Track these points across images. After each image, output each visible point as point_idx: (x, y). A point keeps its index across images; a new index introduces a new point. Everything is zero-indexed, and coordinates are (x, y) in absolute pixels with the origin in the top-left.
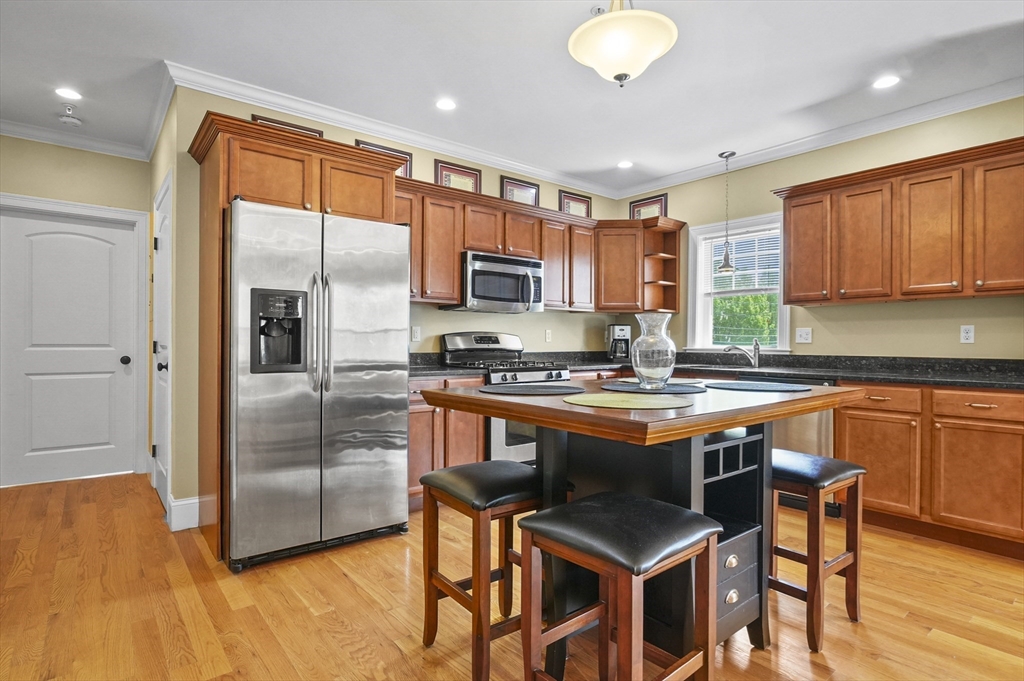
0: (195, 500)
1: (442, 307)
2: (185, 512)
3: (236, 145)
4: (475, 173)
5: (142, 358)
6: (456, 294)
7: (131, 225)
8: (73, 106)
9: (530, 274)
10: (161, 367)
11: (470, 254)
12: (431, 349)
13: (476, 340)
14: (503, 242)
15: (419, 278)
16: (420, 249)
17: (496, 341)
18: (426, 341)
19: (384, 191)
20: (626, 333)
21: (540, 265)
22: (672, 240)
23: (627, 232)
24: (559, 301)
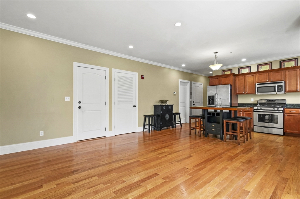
4: (270, 64)
6: (254, 92)
9: (277, 85)
11: (256, 84)
12: (256, 103)
13: (267, 101)
14: (269, 79)
15: (245, 90)
16: (245, 85)
17: (275, 101)
18: (255, 101)
19: (230, 79)
21: (282, 82)
24: (294, 89)
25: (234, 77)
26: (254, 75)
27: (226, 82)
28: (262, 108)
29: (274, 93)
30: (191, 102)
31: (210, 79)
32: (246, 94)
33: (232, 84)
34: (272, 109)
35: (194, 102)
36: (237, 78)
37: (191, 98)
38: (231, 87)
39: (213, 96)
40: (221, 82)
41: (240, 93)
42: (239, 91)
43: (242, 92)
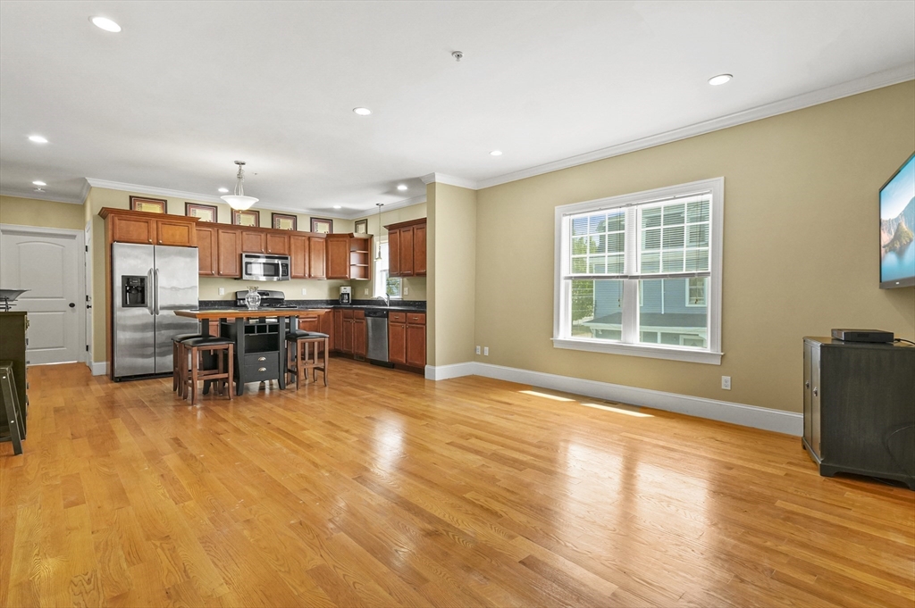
0: (105, 363)
1: (236, 279)
2: (100, 368)
3: (116, 218)
5: (80, 305)
6: (238, 273)
7: (73, 237)
8: (42, 188)
9: (280, 263)
10: (88, 307)
11: (244, 255)
14: (266, 248)
15: (217, 266)
16: (217, 253)
17: (268, 294)
18: (227, 295)
20: (348, 290)
21: (287, 258)
22: (366, 244)
23: (341, 239)
24: (302, 275)
26: (236, 232)
27: (178, 238)
29: (276, 278)
32: (217, 275)
41: (203, 272)
43: (208, 272)
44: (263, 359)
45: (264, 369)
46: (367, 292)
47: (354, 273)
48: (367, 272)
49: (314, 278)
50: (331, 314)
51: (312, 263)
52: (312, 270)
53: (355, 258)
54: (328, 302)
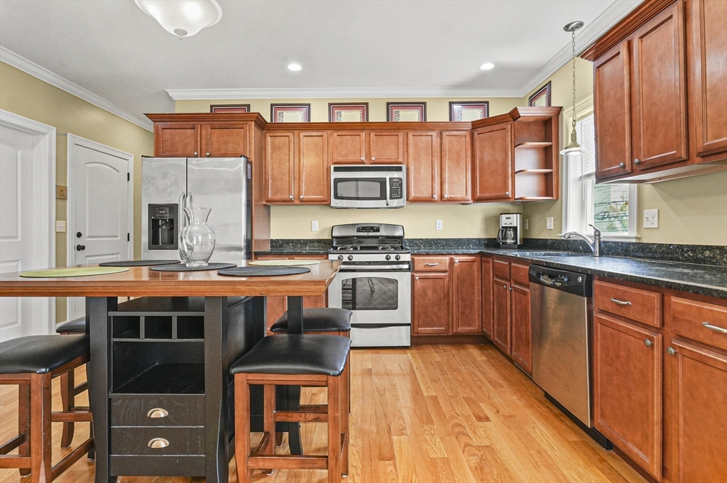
3: (160, 128)
4: (364, 106)
9: (388, 178)
11: (332, 167)
12: (327, 236)
13: (359, 230)
14: (369, 155)
15: (297, 188)
16: (297, 168)
17: (378, 230)
18: (323, 231)
19: (245, 136)
20: (515, 220)
21: (400, 169)
22: (548, 127)
23: (497, 127)
24: (426, 194)
25: (259, 132)
26: (325, 134)
27: (231, 147)
28: (356, 258)
29: (382, 203)
30: (61, 237)
31: (161, 125)
32: (298, 203)
33: (253, 159)
34: (382, 258)
35: (79, 235)
36: (269, 139)
37: (61, 215)
38: (249, 171)
39: (173, 208)
40: (207, 145)
41: (278, 197)
42: (275, 193)
43: (285, 197)
44: (161, 413)
45: (161, 443)
46: (550, 223)
47: (526, 187)
48: (549, 184)
49: (451, 200)
50: (476, 266)
51: (447, 175)
52: (446, 186)
53: (526, 159)
54: (478, 242)
